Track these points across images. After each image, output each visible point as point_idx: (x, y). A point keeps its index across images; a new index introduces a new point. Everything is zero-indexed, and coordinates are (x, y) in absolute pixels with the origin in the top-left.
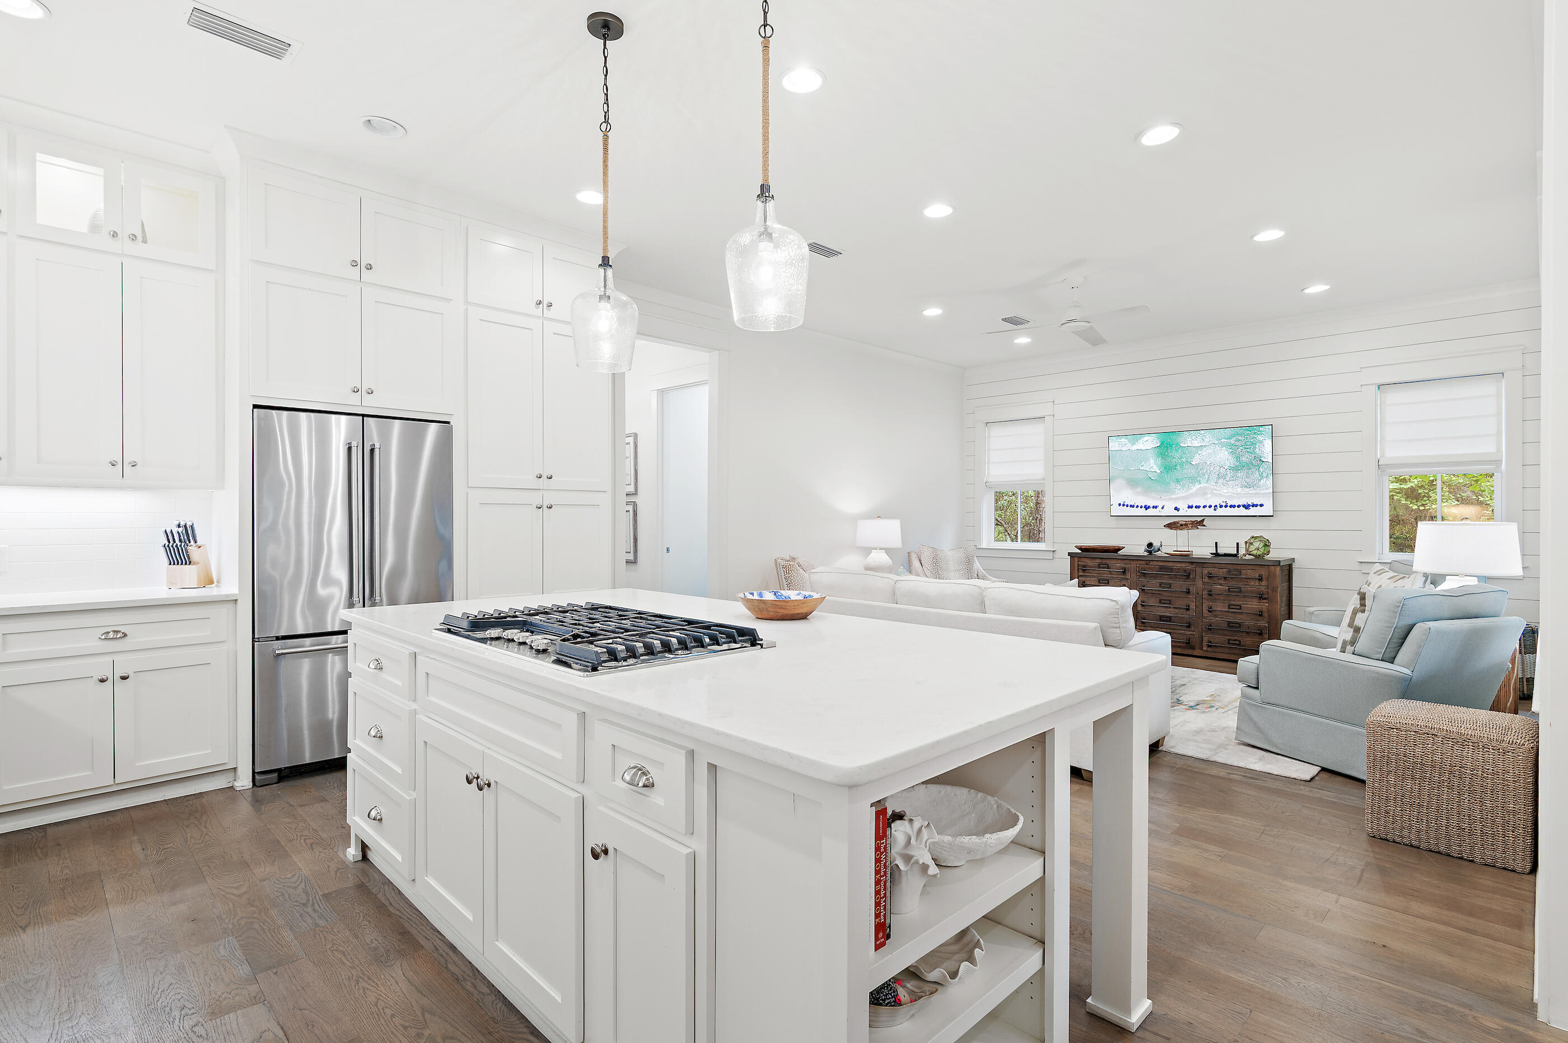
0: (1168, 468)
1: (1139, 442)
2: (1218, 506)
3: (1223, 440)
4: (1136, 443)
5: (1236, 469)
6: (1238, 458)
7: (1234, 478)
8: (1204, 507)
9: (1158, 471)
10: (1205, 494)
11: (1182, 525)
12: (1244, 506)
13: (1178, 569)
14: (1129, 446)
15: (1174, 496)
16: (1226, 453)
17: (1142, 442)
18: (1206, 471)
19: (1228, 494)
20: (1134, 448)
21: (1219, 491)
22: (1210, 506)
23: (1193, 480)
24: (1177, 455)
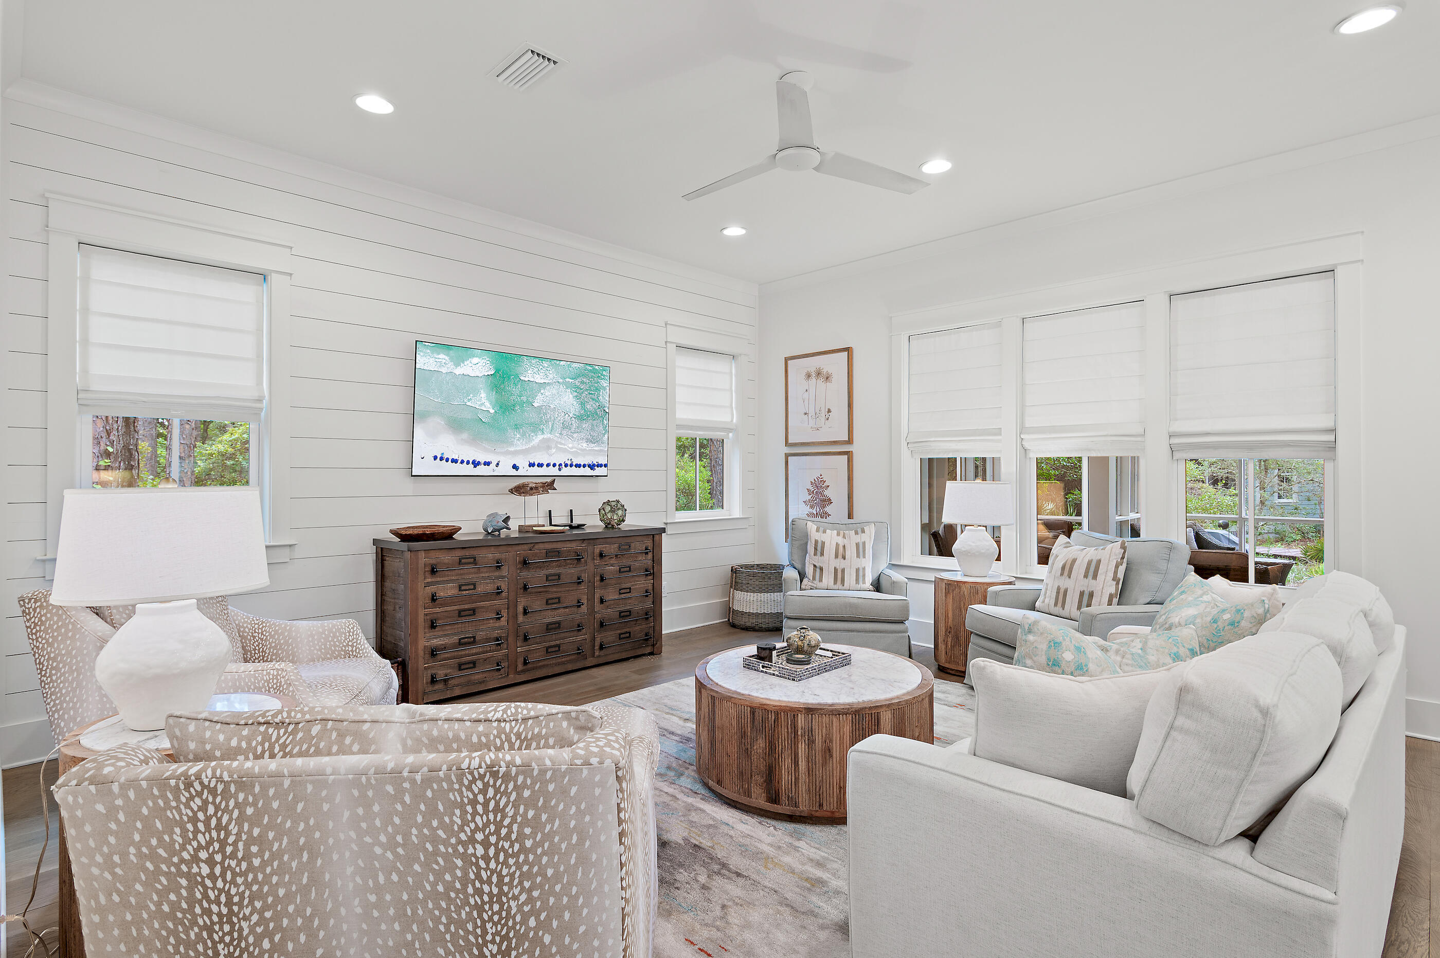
0: (505, 407)
1: (466, 363)
2: (563, 465)
3: (567, 380)
4: (462, 365)
5: (580, 418)
6: (582, 404)
7: (579, 430)
8: (548, 465)
9: (492, 411)
10: (549, 448)
11: (531, 489)
12: (589, 466)
13: (569, 551)
14: (451, 365)
15: (512, 449)
16: (571, 396)
17: (470, 365)
18: (550, 418)
19: (574, 450)
20: (458, 371)
21: (564, 445)
22: (554, 465)
23: (536, 428)
24: (516, 390)
